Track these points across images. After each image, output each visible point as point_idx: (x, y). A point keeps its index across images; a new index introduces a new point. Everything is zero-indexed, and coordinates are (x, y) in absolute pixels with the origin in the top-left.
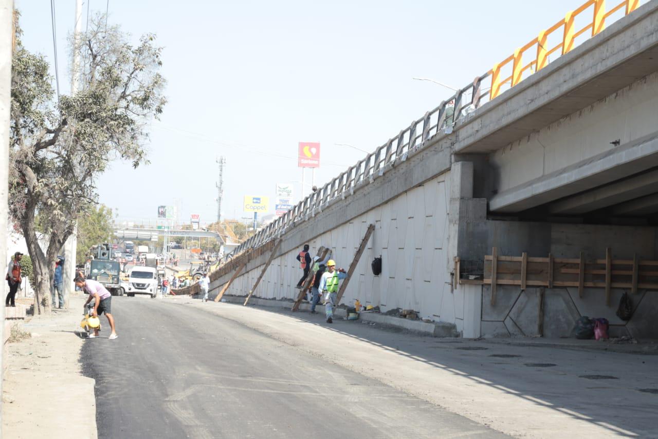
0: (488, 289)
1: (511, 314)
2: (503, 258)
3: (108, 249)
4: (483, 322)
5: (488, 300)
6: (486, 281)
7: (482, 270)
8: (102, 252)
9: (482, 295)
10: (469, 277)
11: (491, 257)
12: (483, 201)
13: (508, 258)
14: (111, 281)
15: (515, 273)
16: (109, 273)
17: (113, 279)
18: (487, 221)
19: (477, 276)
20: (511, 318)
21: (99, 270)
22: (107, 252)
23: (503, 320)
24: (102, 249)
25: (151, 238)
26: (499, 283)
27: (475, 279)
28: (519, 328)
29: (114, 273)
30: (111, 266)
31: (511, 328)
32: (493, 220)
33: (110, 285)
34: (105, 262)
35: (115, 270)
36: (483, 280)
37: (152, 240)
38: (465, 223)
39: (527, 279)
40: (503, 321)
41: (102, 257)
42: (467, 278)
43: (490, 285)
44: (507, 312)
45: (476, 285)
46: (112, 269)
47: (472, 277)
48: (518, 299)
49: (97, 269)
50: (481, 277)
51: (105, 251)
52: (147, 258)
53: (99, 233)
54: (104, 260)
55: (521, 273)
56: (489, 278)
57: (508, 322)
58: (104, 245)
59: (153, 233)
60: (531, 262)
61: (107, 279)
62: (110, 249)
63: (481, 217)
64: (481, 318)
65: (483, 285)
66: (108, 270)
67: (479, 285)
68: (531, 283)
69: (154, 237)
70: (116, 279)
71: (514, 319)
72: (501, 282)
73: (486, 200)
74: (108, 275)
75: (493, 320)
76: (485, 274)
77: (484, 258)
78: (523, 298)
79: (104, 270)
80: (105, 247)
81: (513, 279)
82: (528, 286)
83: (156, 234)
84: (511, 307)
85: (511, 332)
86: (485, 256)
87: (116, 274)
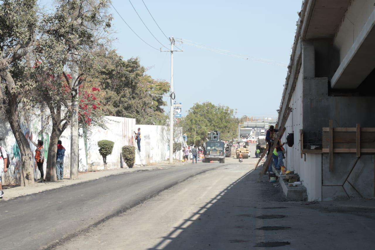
0: (327, 158)
1: (349, 179)
2: (339, 129)
3: (217, 134)
4: (323, 187)
5: (327, 166)
6: (326, 150)
7: (321, 140)
8: (214, 136)
9: (322, 163)
10: (311, 147)
11: (328, 129)
12: (325, 80)
13: (344, 129)
14: (219, 154)
15: (351, 142)
16: (217, 149)
17: (220, 152)
18: (329, 97)
19: (317, 146)
20: (349, 182)
21: (211, 147)
22: (217, 136)
23: (342, 184)
24: (214, 134)
25: (264, 126)
26: (336, 152)
27: (316, 149)
28: (357, 191)
29: (221, 149)
30: (219, 144)
31: (350, 192)
32: (335, 96)
33: (218, 156)
34: (215, 142)
35: (221, 147)
36: (322, 150)
37: (265, 127)
38: (309, 100)
39: (361, 147)
40: (343, 186)
41: (214, 139)
42: (309, 148)
43: (328, 153)
44: (345, 177)
45: (316, 154)
46: (220, 146)
47: (313, 147)
48: (355, 165)
49: (210, 147)
50: (320, 147)
51: (216, 135)
52: (259, 138)
53: (225, 124)
54: (214, 141)
55: (356, 142)
56: (327, 148)
57: (347, 186)
58: (215, 131)
59: (265, 123)
60: (364, 132)
61: (216, 153)
62: (219, 134)
63: (323, 94)
64: (322, 183)
65: (322, 154)
66: (217, 147)
67: (318, 154)
68: (365, 150)
69: (266, 125)
70: (222, 153)
71: (352, 184)
72: (338, 150)
73: (327, 79)
74: (217, 151)
75: (333, 185)
76: (323, 144)
77: (322, 130)
78: (359, 165)
79: (214, 147)
80: (215, 133)
81: (349, 148)
82: (362, 154)
83: (268, 123)
84: (349, 173)
85: (350, 195)
86: (323, 128)
87: (222, 149)
